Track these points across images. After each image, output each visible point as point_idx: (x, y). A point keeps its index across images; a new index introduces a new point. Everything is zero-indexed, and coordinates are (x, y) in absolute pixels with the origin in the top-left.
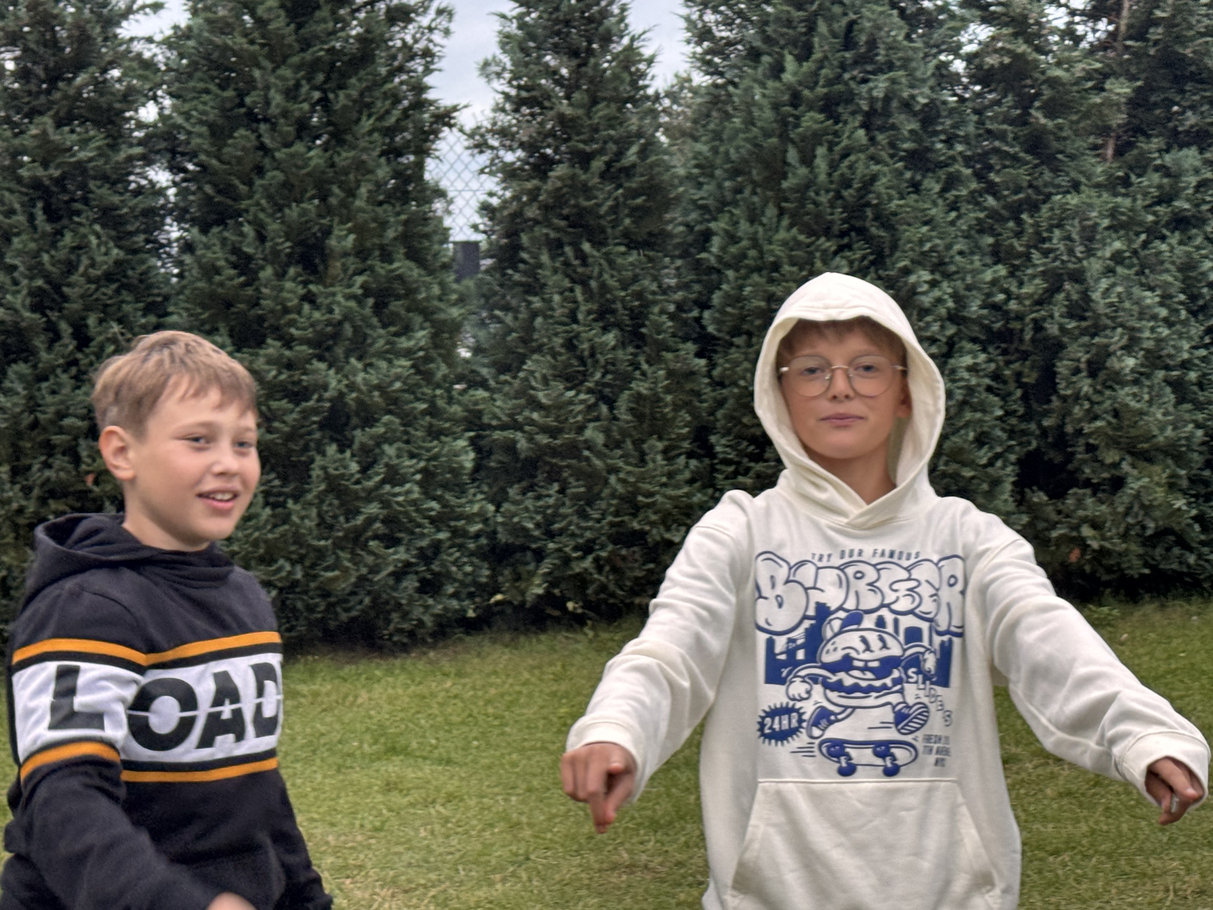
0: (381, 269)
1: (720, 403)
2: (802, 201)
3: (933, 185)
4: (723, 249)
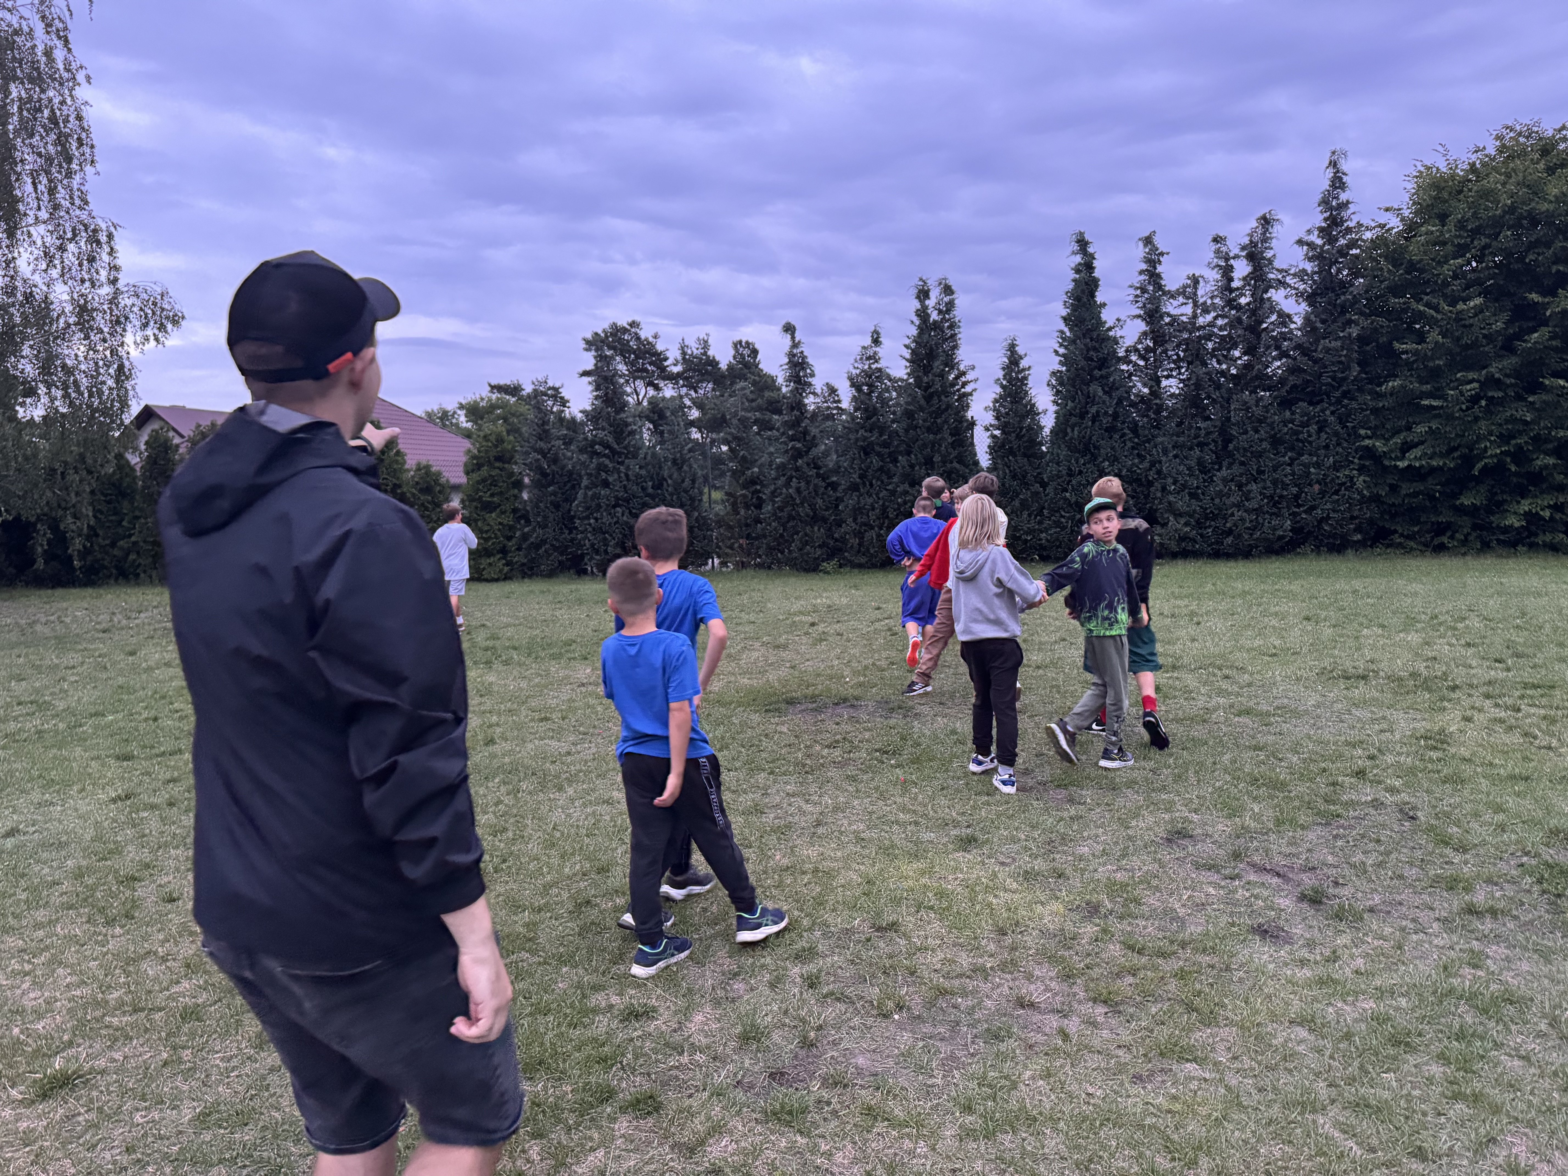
0: (949, 466)
3: (1116, 436)
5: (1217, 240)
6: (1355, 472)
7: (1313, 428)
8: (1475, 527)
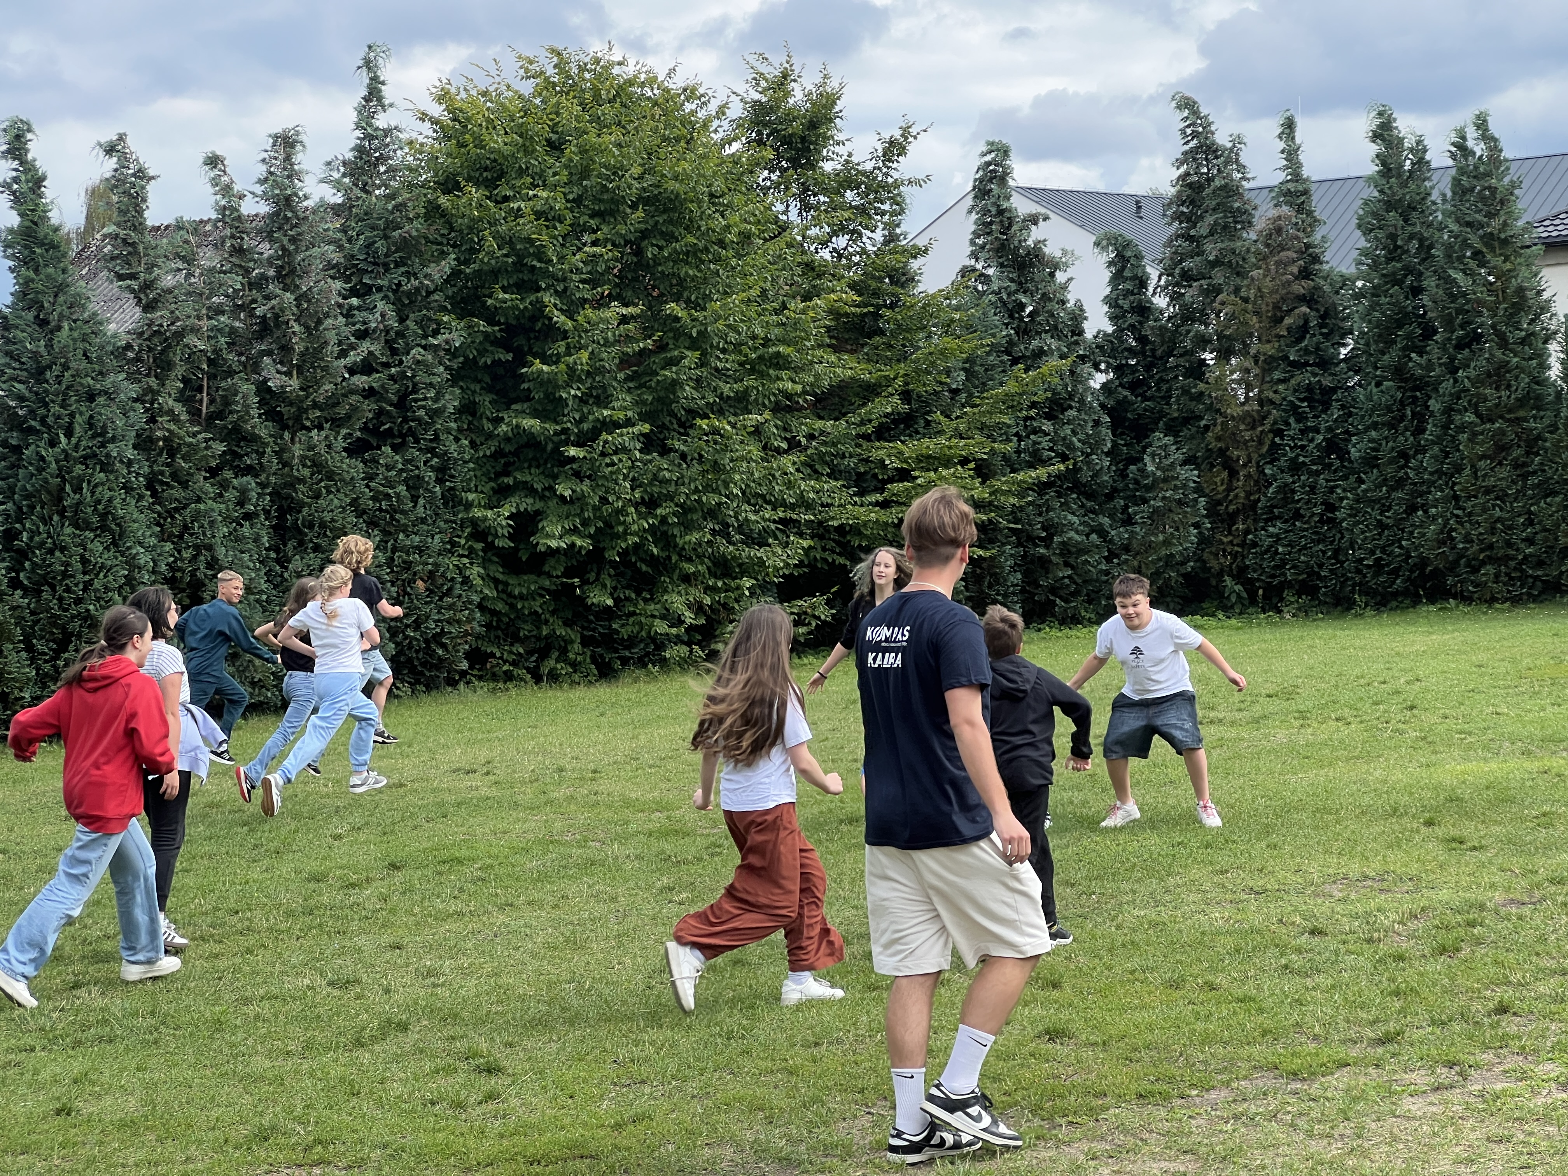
1: (36, 622)
2: (76, 513)
4: (31, 539)
5: (214, 161)
6: (466, 560)
7: (401, 489)
8: (585, 642)
